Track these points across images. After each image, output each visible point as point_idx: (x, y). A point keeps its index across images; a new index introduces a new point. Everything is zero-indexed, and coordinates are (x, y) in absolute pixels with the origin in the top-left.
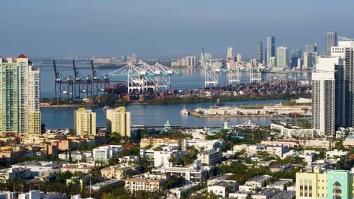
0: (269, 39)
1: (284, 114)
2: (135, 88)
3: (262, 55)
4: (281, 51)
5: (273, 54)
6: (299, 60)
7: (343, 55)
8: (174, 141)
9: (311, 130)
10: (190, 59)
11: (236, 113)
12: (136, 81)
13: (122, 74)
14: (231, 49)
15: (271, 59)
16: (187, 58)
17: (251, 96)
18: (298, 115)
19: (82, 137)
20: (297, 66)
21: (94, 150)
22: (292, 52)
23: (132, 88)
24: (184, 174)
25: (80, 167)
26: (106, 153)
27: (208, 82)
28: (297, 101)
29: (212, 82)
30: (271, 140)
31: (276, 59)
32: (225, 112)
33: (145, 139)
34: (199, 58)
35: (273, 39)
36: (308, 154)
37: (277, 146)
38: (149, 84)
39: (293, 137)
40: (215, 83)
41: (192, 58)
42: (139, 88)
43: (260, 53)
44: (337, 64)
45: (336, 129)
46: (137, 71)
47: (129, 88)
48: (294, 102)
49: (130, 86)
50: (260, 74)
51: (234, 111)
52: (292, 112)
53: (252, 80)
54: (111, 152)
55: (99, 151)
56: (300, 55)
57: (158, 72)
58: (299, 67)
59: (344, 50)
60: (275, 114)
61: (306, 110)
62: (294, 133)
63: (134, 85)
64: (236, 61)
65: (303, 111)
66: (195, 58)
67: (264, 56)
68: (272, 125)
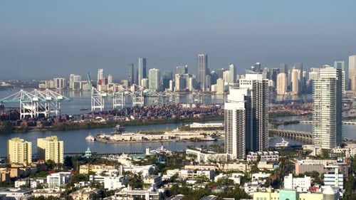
0: (140, 61)
1: (186, 139)
2: (27, 114)
3: (133, 76)
4: (153, 73)
5: (145, 76)
6: (171, 82)
7: (251, 87)
8: (111, 167)
9: (226, 155)
10: (58, 80)
11: (141, 139)
12: (28, 107)
13: (14, 100)
14: (102, 70)
15: (143, 81)
16: (56, 80)
17: (143, 121)
18: (199, 140)
19: (25, 165)
20: (169, 87)
21: (48, 177)
22: (164, 73)
23: (24, 114)
24: (144, 196)
25: (50, 192)
26: (59, 180)
27: (95, 107)
28: (192, 126)
29: (98, 107)
30: (194, 165)
31: (148, 81)
32: (131, 138)
33: (84, 166)
34: (68, 80)
35: (144, 61)
36: (235, 177)
37: (205, 170)
38: (40, 109)
39: (210, 161)
40: (101, 107)
41: (60, 80)
42: (31, 114)
43: (130, 74)
44: (246, 95)
45: (247, 153)
46: (29, 97)
47: (21, 114)
48: (189, 126)
49: (22, 112)
50: (142, 98)
51: (138, 137)
52: (193, 137)
53: (134, 103)
54: (64, 178)
55: (52, 178)
56: (172, 77)
57: (49, 98)
58: (171, 89)
59: (252, 83)
60: (177, 139)
61: (205, 135)
62: (210, 158)
63: (27, 111)
64: (106, 83)
65: (203, 136)
66: (63, 79)
67: (135, 78)
68: (188, 150)
